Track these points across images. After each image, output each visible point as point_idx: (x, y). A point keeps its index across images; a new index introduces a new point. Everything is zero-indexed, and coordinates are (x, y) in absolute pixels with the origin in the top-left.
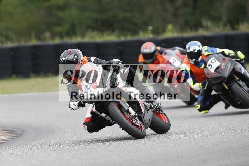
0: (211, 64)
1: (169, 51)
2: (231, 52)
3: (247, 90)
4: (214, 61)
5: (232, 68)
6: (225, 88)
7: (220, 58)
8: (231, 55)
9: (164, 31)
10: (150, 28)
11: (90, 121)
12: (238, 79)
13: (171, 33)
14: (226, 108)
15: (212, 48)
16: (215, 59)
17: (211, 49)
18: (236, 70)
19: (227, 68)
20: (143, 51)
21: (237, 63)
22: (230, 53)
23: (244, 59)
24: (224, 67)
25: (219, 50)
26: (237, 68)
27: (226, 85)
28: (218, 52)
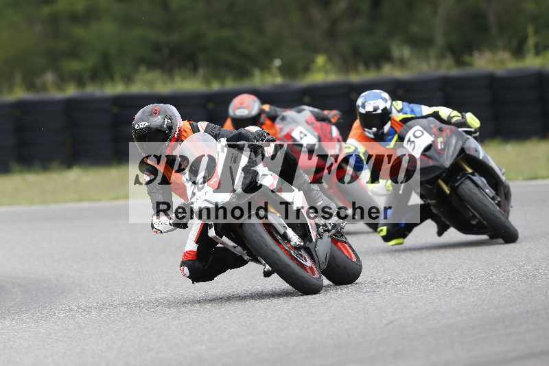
0: (412, 139)
1: (290, 113)
2: (455, 113)
3: (491, 196)
4: (421, 133)
5: (458, 148)
6: (444, 192)
7: (432, 126)
8: (454, 120)
9: (307, 69)
10: (277, 63)
11: (195, 258)
12: (470, 171)
13: (322, 74)
14: (440, 233)
15: (411, 105)
16: (422, 129)
17: (409, 107)
18: (467, 152)
19: (448, 149)
20: (234, 112)
21: (468, 136)
22: (452, 115)
23: (480, 129)
24: (443, 146)
25: (426, 110)
26: (469, 148)
27: (447, 184)
28: (424, 114)
